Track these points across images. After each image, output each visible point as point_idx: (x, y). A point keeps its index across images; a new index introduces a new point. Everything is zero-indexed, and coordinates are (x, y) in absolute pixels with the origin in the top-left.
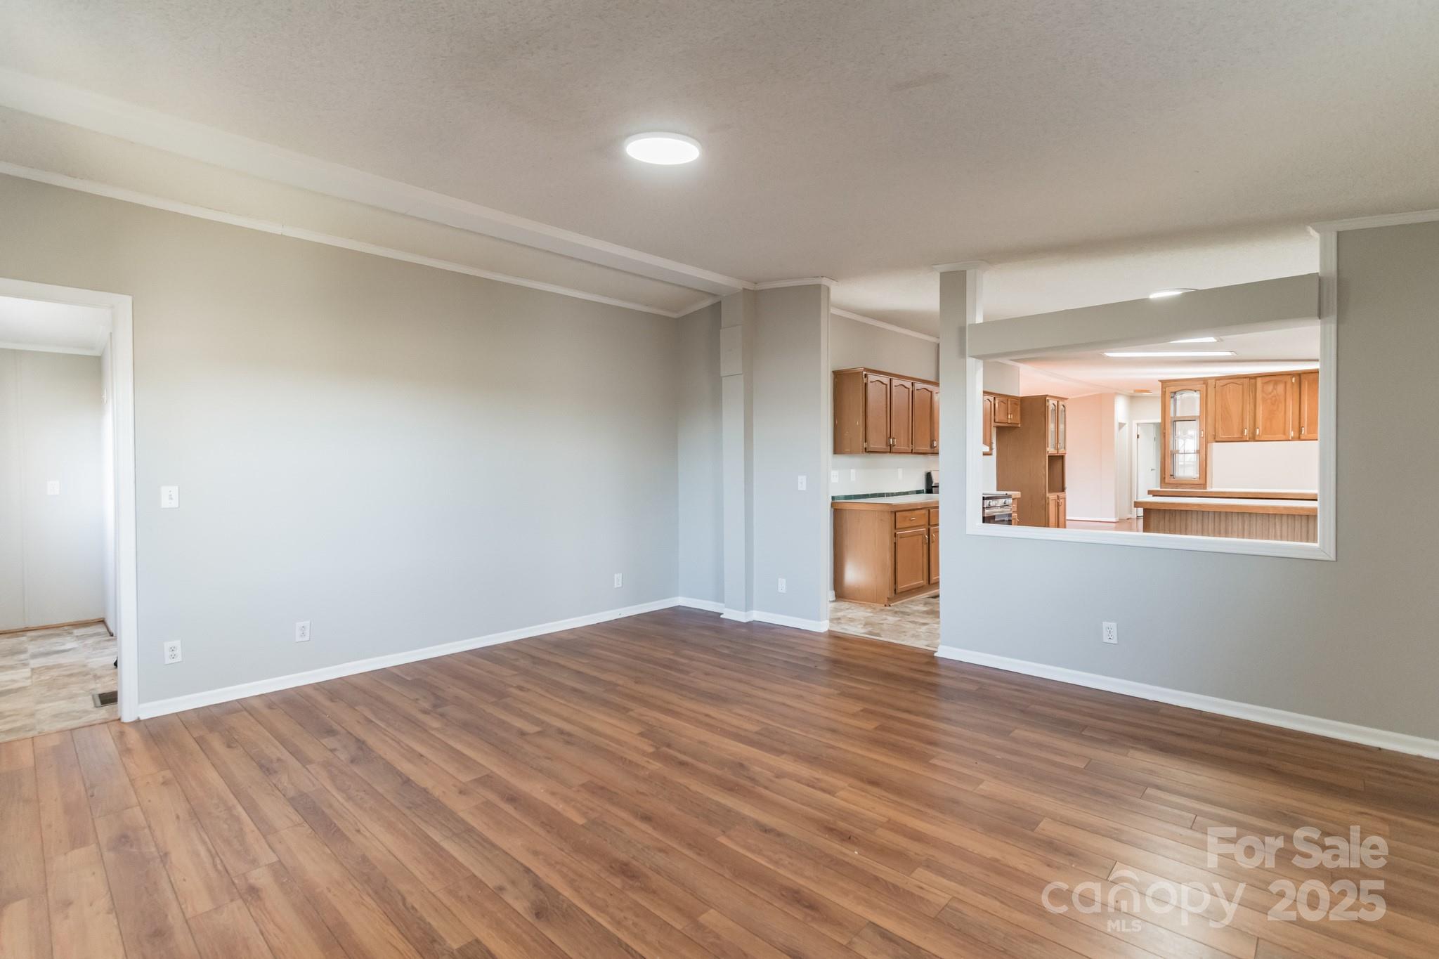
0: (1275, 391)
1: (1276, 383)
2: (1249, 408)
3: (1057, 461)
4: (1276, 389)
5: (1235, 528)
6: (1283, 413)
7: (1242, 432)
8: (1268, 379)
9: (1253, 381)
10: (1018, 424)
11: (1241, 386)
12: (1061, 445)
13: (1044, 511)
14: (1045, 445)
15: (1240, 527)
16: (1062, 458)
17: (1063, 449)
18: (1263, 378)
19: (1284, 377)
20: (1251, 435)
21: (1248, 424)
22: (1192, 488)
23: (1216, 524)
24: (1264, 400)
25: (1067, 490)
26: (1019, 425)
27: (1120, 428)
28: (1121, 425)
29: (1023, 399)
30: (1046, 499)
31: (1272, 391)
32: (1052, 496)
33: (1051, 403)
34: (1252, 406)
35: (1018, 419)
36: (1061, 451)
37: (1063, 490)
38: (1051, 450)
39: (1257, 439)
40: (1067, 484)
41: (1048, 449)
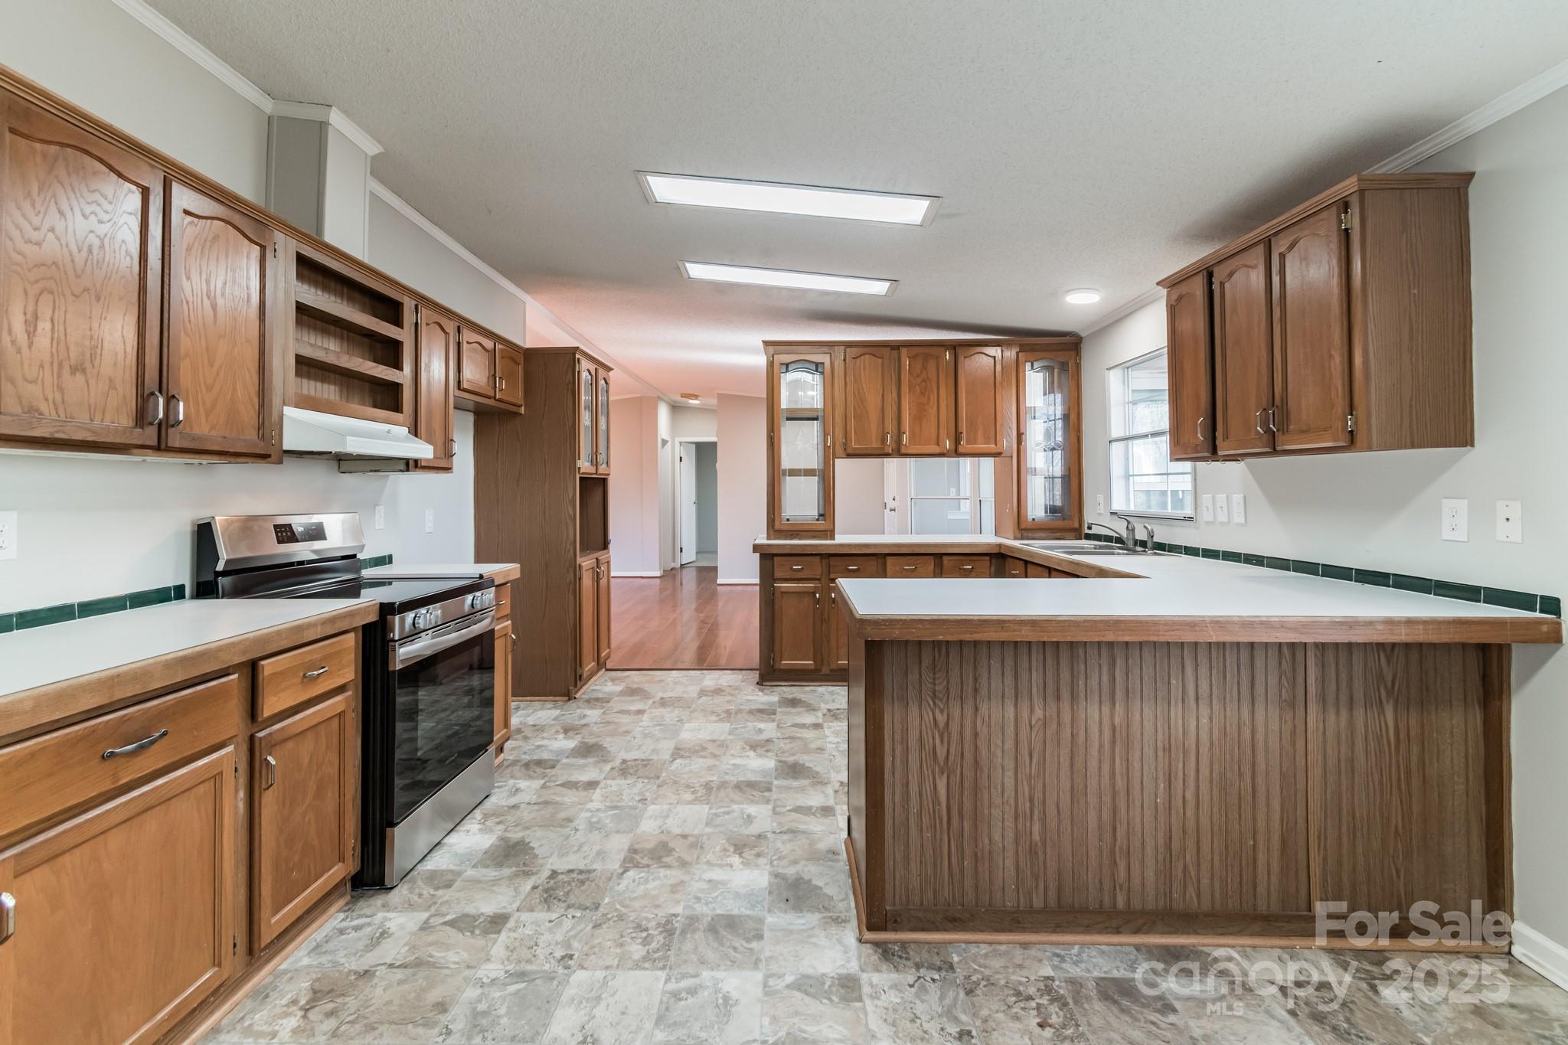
0: (924, 372)
1: (926, 358)
2: (891, 397)
3: (595, 487)
4: (925, 369)
5: (1094, 683)
6: (935, 408)
7: (883, 440)
8: (917, 350)
9: (895, 352)
10: (520, 406)
11: (880, 360)
12: (602, 458)
13: (571, 597)
14: (574, 455)
15: (1105, 678)
16: (602, 482)
17: (604, 466)
18: (910, 348)
19: (935, 348)
20: (894, 446)
21: (890, 426)
22: (814, 537)
23: (1050, 674)
24: (911, 387)
25: (611, 546)
26: (522, 410)
27: (663, 446)
28: (664, 442)
29: (531, 355)
30: (576, 569)
31: (921, 372)
32: (586, 562)
33: (585, 365)
34: (895, 394)
35: (518, 396)
36: (602, 469)
37: (605, 545)
38: (584, 465)
39: (903, 451)
40: (612, 536)
41: (579, 463)
